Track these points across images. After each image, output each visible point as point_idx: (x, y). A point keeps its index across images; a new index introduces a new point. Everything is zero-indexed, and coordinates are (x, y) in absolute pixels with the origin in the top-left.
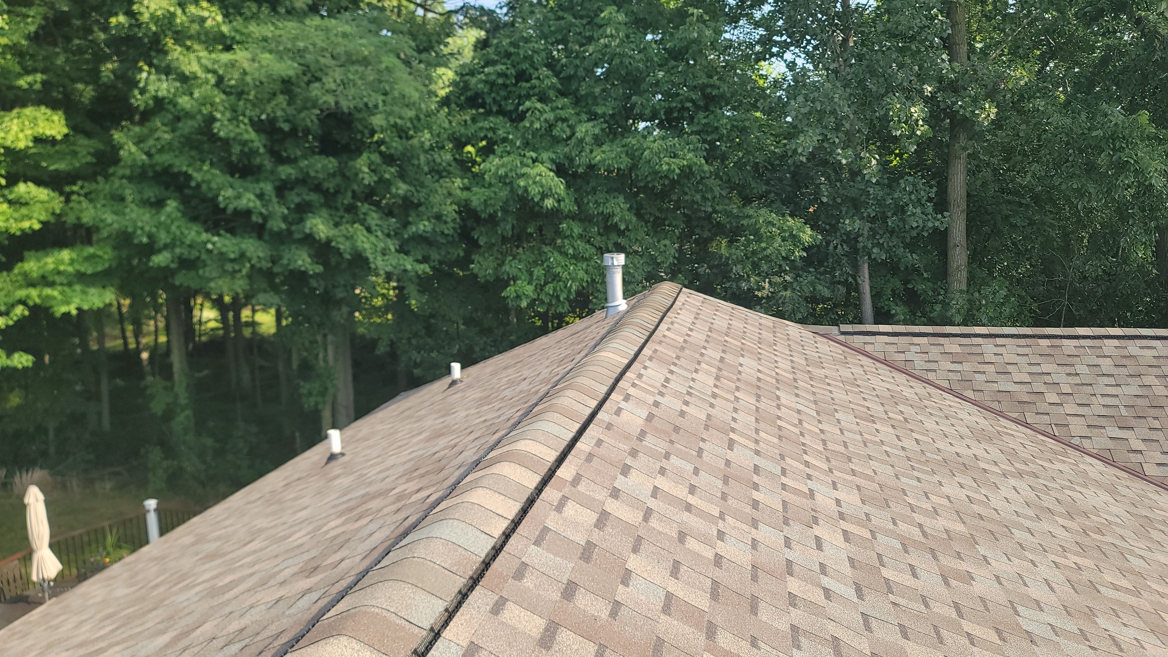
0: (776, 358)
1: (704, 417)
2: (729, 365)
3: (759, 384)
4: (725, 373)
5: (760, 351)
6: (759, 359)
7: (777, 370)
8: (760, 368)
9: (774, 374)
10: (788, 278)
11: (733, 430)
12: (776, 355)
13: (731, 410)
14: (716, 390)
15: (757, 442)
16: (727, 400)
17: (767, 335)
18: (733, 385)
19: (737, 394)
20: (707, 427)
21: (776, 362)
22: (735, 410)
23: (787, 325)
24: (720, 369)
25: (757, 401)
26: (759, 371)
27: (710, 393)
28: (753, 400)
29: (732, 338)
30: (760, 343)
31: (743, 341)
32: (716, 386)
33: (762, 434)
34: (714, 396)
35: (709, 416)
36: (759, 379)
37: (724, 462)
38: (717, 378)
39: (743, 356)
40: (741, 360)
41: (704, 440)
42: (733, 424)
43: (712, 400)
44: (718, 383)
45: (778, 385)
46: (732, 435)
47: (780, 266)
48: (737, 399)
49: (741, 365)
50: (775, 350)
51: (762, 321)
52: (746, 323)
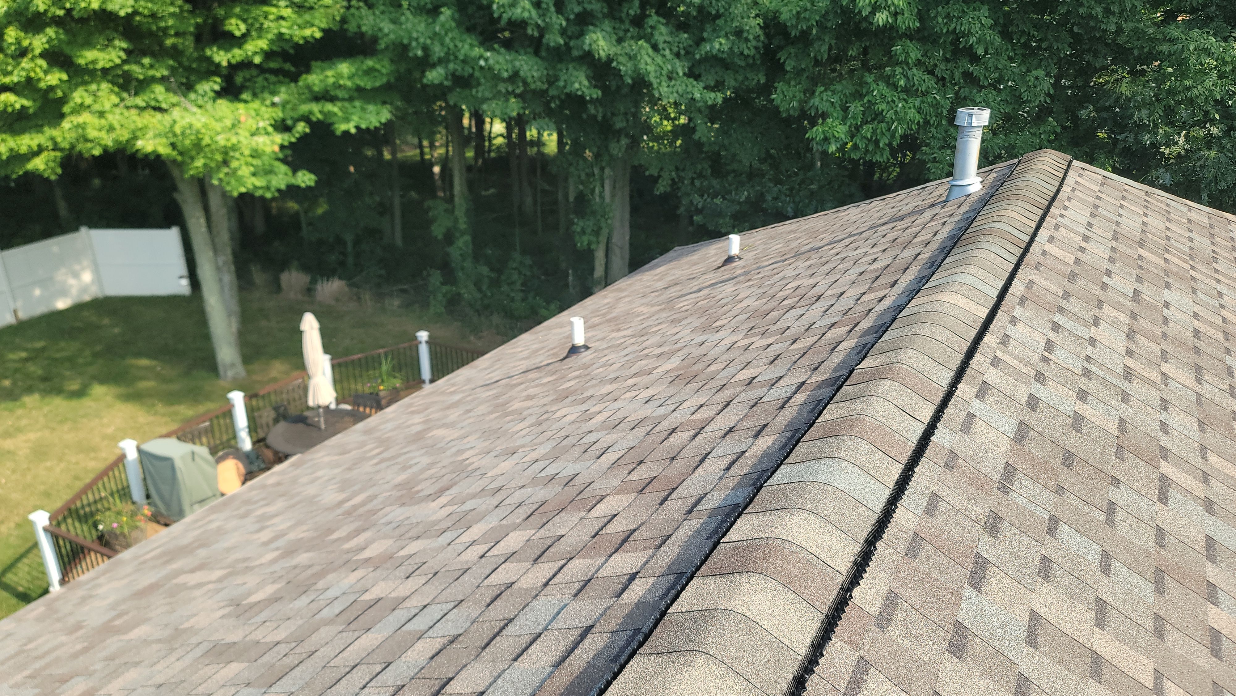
0: (1218, 287)
1: (1113, 427)
2: (1149, 306)
3: (1197, 343)
4: (1141, 323)
5: (1193, 273)
6: (1194, 290)
7: (1224, 313)
8: (1198, 309)
9: (1219, 322)
10: (1215, 131)
11: (1164, 453)
12: (1218, 281)
13: (1157, 404)
14: (1130, 362)
15: (1206, 478)
16: (1149, 382)
17: (1201, 242)
18: (1156, 349)
19: (1165, 368)
20: (1120, 452)
21: (1220, 294)
22: (1165, 404)
23: (1230, 222)
24: (1134, 316)
25: (1198, 380)
26: (1196, 316)
27: (1120, 370)
28: (1189, 380)
29: (1150, 250)
30: (1192, 258)
31: (1167, 256)
32: (1129, 353)
33: (1212, 458)
34: (1128, 374)
35: (1122, 422)
36: (1197, 333)
37: (1151, 533)
38: (1131, 335)
39: (1168, 286)
40: (1167, 295)
41: (1115, 482)
42: (1166, 441)
43: (1125, 385)
44: (1132, 346)
45: (1228, 345)
46: (1166, 469)
47: (1207, 113)
48: (1165, 377)
49: (1167, 305)
50: (1216, 271)
51: (1193, 215)
52: (1168, 220)
